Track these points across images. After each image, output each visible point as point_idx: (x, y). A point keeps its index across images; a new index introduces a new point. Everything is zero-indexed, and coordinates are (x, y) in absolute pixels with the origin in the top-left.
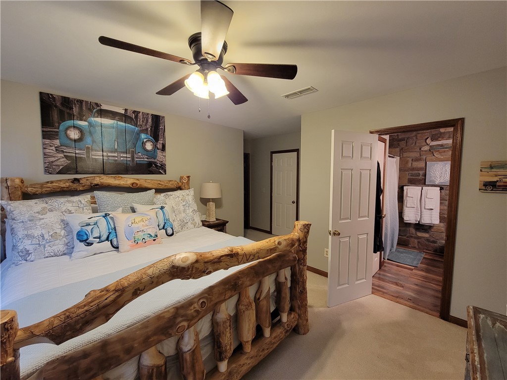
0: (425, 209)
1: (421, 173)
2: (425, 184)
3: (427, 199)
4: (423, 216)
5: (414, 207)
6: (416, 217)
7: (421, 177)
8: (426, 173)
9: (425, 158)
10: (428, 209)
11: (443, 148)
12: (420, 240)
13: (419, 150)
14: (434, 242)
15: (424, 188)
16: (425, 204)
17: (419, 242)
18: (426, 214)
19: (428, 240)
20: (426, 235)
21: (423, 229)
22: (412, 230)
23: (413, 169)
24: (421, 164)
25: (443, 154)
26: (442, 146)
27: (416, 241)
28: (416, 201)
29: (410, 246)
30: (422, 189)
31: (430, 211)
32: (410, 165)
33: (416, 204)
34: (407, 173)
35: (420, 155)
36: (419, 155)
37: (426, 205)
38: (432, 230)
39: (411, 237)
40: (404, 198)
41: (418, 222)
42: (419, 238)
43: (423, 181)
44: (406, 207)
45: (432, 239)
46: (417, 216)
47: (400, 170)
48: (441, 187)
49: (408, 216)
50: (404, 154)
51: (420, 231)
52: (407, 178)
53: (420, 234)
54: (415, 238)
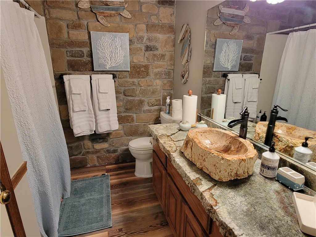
0: (100, 110)
1: (86, 50)
2: (93, 70)
3: (100, 95)
4: (98, 121)
5: (85, 111)
6: (90, 125)
7: (86, 59)
8: (91, 51)
9: (86, 24)
10: (103, 110)
11: (109, 9)
12: (98, 154)
13: (74, 7)
14: (115, 151)
15: (93, 76)
16: (99, 104)
17: (98, 157)
18: (102, 116)
19: (108, 151)
20: (105, 145)
21: (100, 139)
22: (88, 143)
23: (72, 44)
24: (81, 35)
25: (109, 19)
26: (107, 5)
27: (95, 156)
28: (85, 101)
29: (89, 166)
30: (91, 79)
31: (107, 112)
32: (66, 35)
33: (86, 105)
34: (64, 50)
35: (79, 18)
36: (76, 18)
37: (101, 104)
38: (111, 137)
39: (88, 152)
40: (68, 97)
41: (93, 132)
42: (97, 151)
43: (90, 65)
44: (73, 111)
45: (112, 149)
46: (91, 123)
47: (52, 44)
48: (113, 74)
49: (79, 127)
50: (51, 10)
51: (97, 142)
52: (66, 61)
53: (98, 146)
54: (93, 153)
